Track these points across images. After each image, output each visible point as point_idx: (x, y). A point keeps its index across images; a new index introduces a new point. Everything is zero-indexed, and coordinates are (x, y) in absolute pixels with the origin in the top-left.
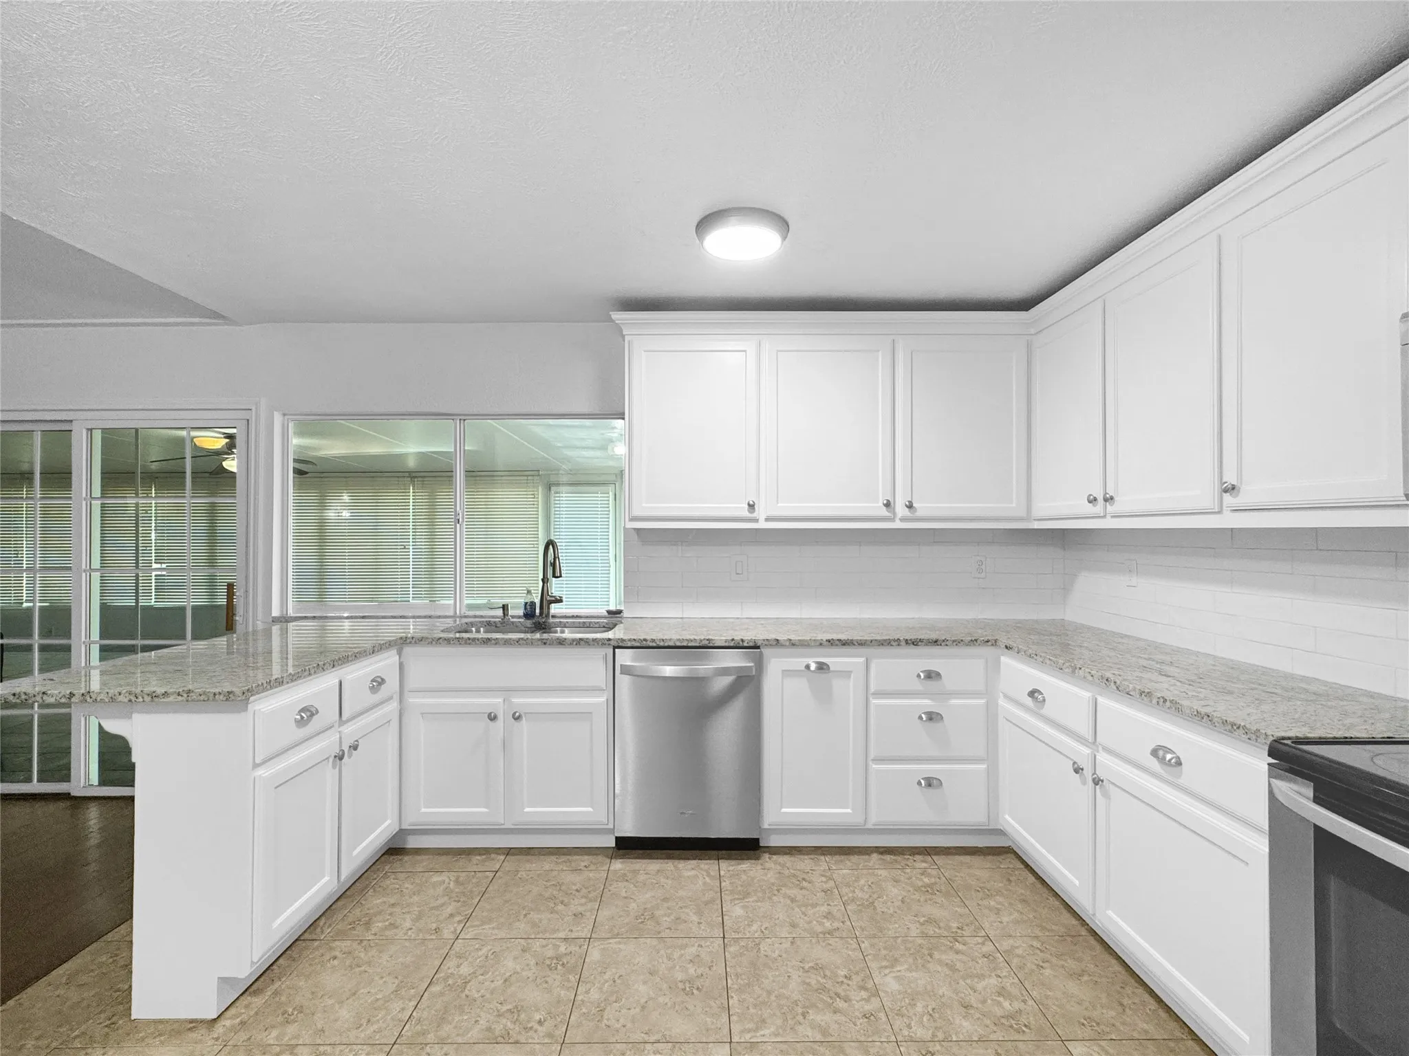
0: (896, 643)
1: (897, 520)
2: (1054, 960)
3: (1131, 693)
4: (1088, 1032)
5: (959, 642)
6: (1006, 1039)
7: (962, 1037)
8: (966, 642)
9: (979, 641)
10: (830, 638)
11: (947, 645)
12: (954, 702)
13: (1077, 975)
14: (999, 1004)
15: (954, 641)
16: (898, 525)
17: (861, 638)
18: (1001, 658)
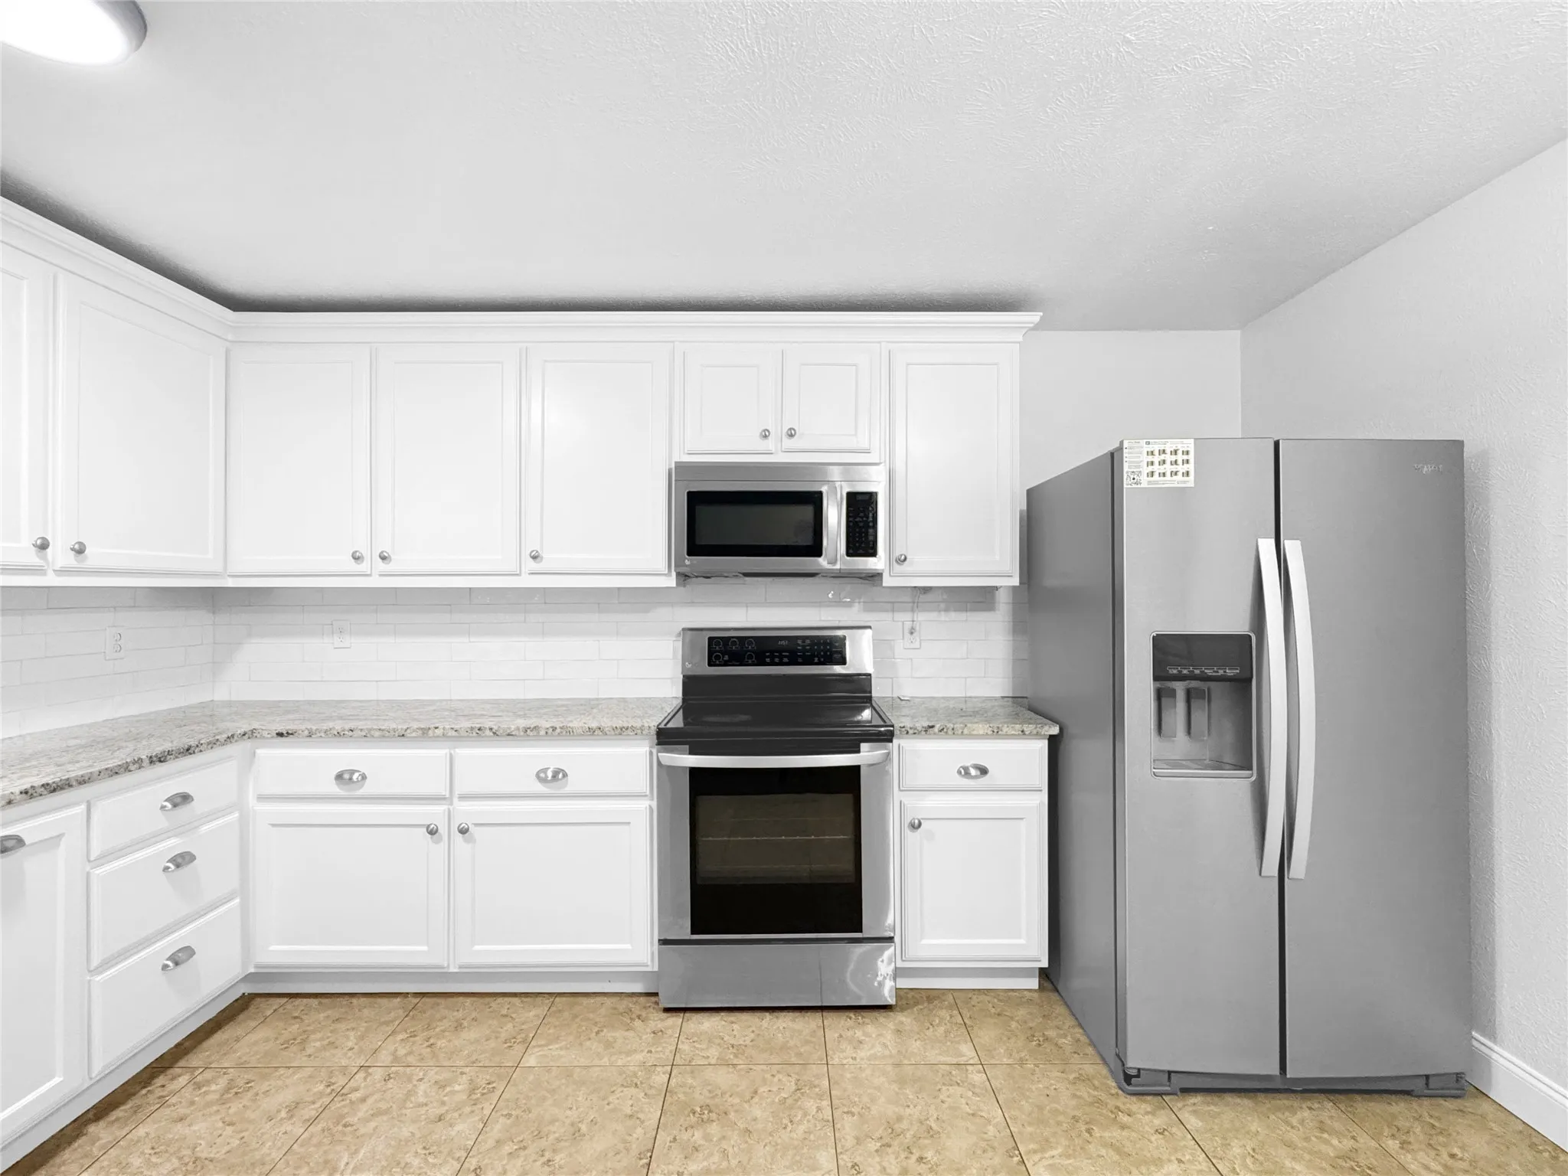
0: (136, 766)
1: (50, 572)
2: (431, 1033)
3: (513, 733)
4: (519, 1048)
5: (215, 744)
6: (495, 1102)
7: (474, 1137)
8: (223, 741)
9: (235, 737)
10: (27, 786)
11: (201, 751)
12: (205, 828)
13: (458, 1027)
14: (453, 1093)
15: (209, 744)
16: (51, 580)
17: (81, 773)
18: (258, 751)
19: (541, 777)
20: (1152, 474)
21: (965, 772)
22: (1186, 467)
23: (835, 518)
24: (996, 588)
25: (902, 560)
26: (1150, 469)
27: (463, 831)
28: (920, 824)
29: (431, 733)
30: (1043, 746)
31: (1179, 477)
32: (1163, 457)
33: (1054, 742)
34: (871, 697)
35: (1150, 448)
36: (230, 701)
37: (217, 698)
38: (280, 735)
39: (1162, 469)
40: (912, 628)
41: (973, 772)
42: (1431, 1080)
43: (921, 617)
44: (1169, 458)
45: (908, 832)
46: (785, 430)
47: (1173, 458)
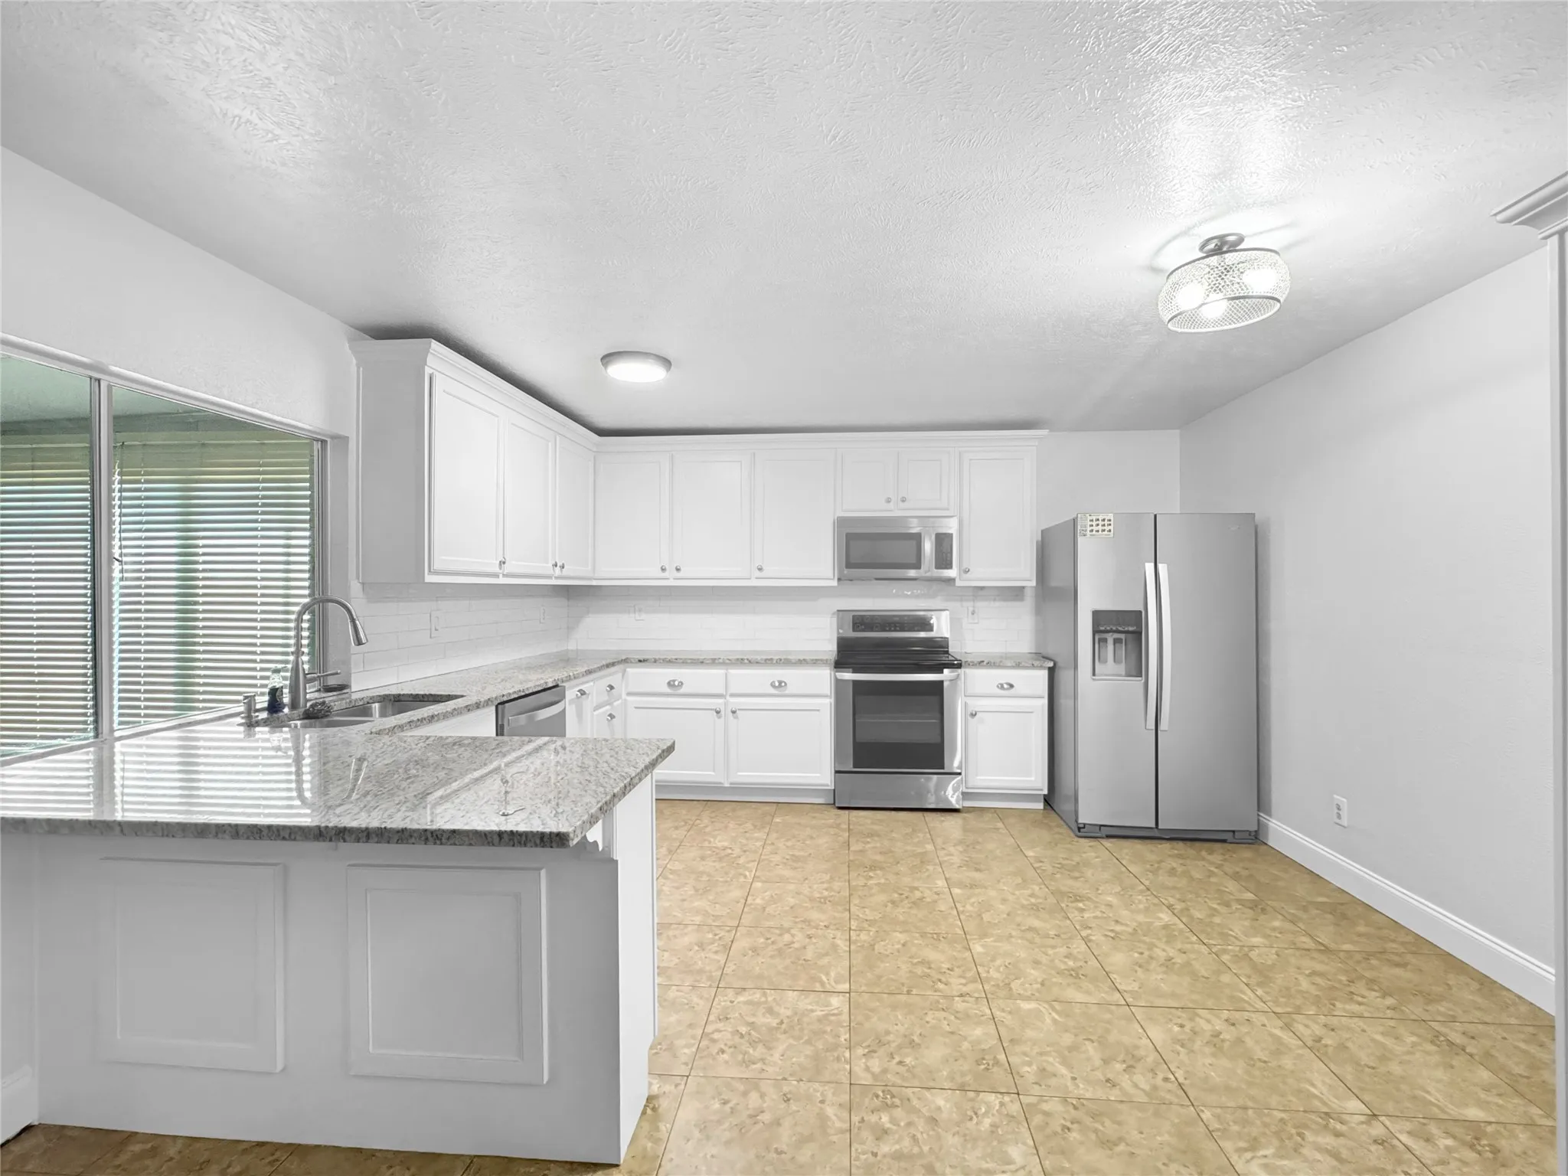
0: (581, 675)
3: (759, 662)
9: (622, 661)
11: (615, 665)
12: (615, 704)
18: (628, 670)
19: (773, 685)
20: (1092, 531)
21: (1001, 687)
22: (1110, 527)
23: (928, 547)
24: (1024, 587)
25: (967, 571)
26: (1091, 528)
27: (734, 712)
28: (976, 714)
29: (717, 661)
30: (1045, 674)
31: (1106, 532)
32: (1097, 522)
33: (1052, 672)
34: (948, 651)
35: (1091, 518)
36: (577, 650)
37: (570, 648)
38: (640, 661)
39: (1097, 528)
40: (974, 611)
41: (1005, 686)
42: (1236, 833)
43: (980, 604)
44: (1100, 523)
45: (969, 718)
46: (899, 498)
47: (1103, 523)
